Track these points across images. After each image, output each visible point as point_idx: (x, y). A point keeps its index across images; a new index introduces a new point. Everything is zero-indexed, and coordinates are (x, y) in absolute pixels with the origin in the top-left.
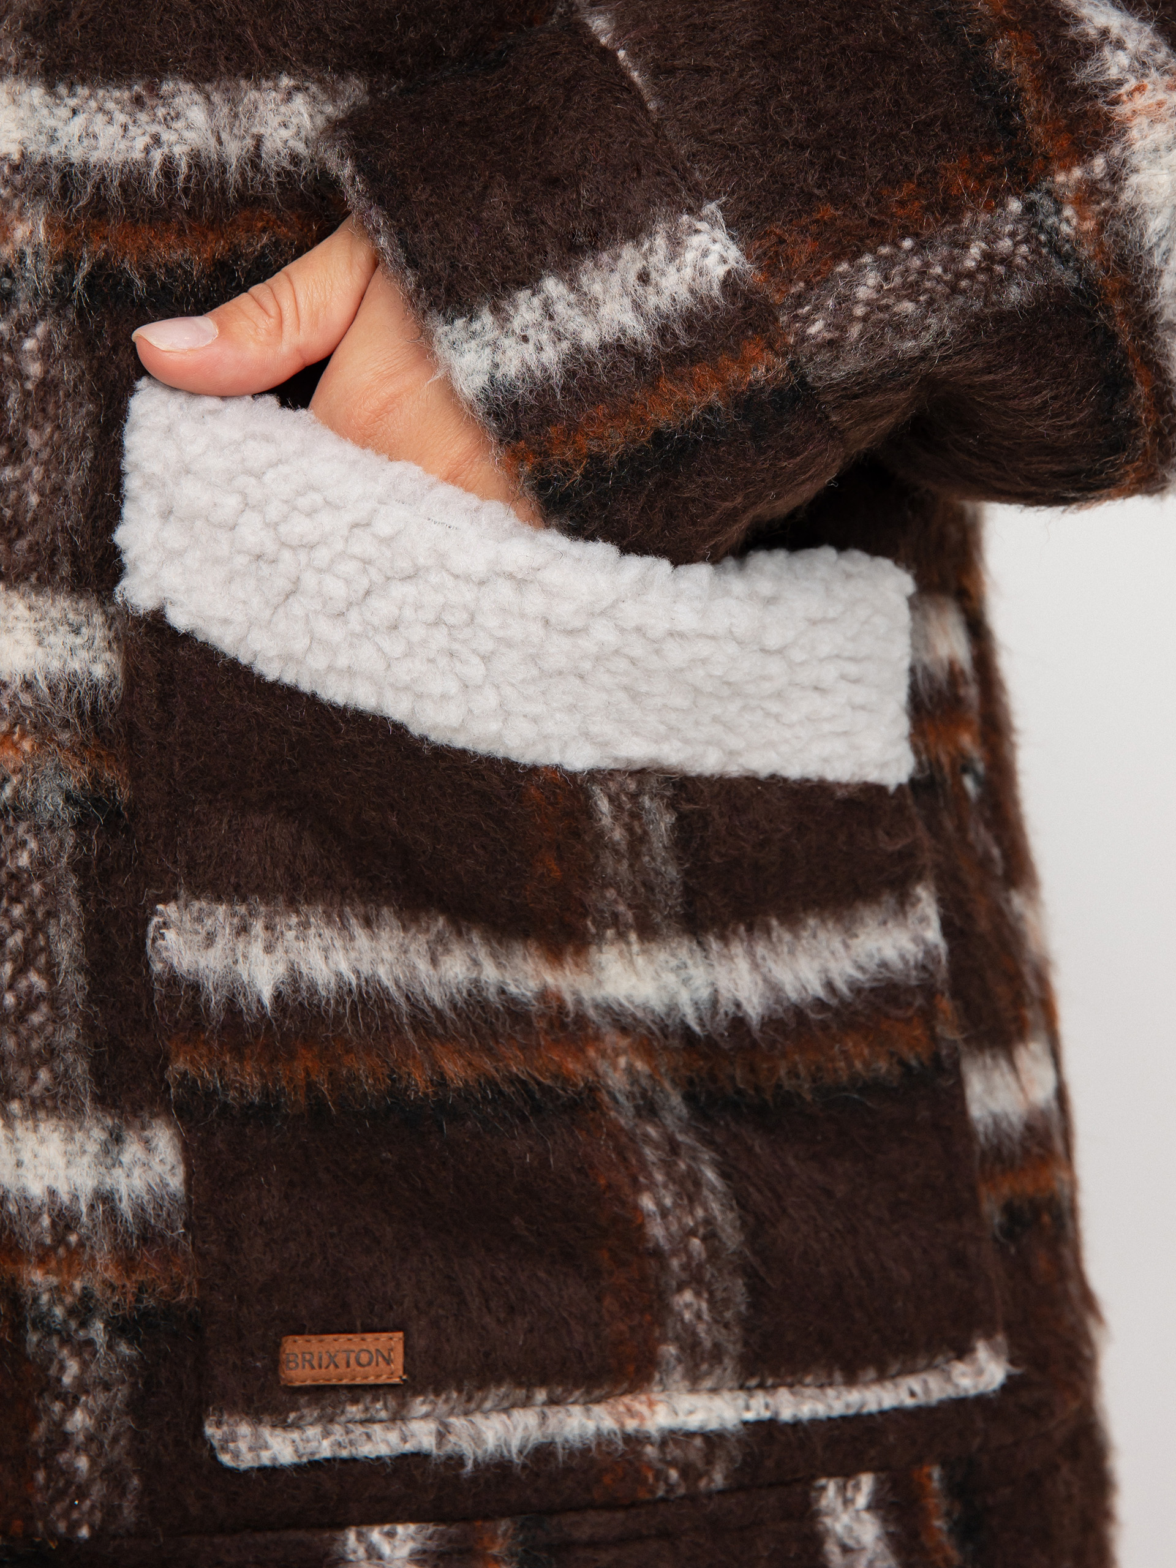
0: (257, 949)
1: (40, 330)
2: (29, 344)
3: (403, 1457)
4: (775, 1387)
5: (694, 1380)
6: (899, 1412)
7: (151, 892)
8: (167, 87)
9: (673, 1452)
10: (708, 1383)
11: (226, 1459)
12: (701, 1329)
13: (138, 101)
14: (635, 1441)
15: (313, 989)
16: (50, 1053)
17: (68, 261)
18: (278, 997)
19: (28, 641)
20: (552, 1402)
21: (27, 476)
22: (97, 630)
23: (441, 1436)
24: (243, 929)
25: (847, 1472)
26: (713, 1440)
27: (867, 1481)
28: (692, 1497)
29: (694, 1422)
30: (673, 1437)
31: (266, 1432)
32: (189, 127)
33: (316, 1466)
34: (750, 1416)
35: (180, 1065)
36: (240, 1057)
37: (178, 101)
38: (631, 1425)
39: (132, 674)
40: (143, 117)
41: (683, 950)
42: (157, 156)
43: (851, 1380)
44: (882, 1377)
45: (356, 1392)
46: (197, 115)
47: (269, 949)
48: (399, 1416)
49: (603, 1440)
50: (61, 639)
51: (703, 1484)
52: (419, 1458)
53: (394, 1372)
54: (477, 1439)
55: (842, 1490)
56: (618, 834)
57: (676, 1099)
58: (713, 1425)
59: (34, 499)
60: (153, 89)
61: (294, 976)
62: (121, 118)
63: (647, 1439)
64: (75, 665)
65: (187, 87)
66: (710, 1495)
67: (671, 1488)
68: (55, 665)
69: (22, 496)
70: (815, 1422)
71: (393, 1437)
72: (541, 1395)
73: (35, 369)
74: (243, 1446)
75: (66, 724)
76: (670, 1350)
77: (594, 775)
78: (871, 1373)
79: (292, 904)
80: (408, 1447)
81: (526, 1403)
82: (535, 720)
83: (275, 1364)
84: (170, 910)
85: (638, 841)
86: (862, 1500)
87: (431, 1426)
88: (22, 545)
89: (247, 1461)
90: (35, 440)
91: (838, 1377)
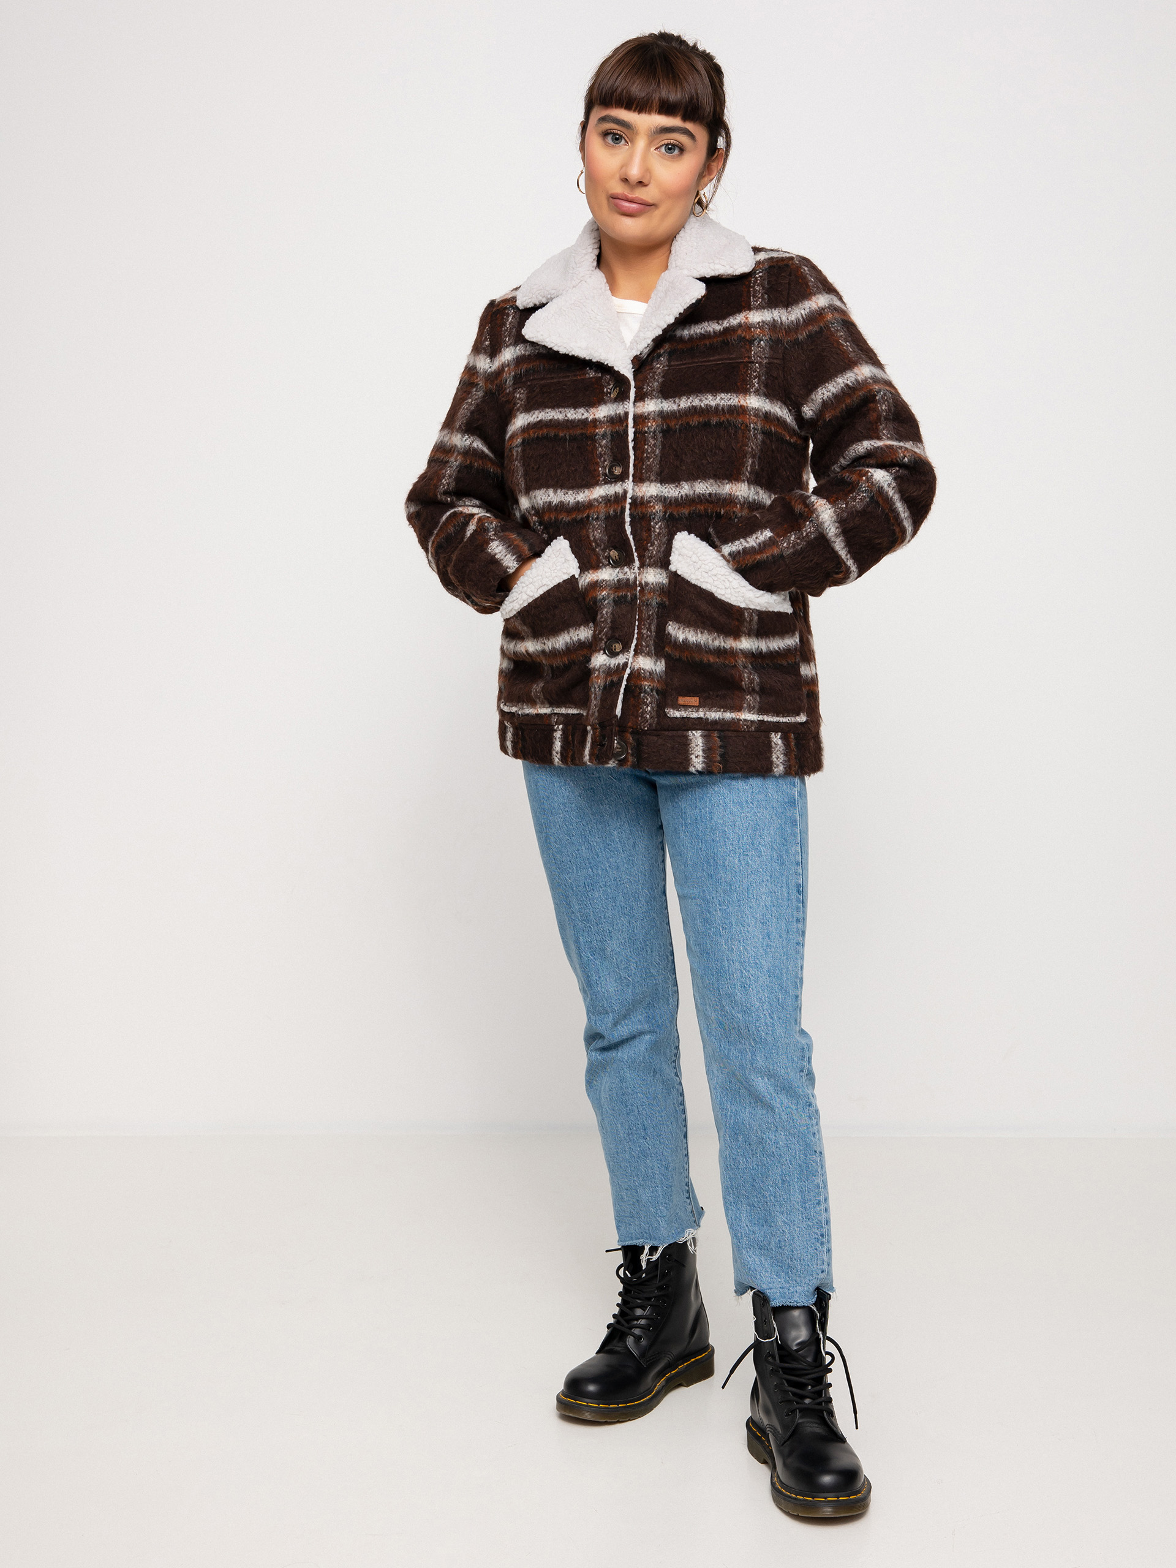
0: (681, 632)
1: (660, 523)
2: (657, 526)
3: (698, 718)
4: (764, 715)
5: (750, 712)
6: (786, 723)
7: (668, 619)
8: (681, 483)
9: (745, 723)
10: (752, 712)
11: (668, 715)
12: (751, 702)
13: (677, 486)
14: (739, 720)
15: (689, 641)
16: (647, 646)
17: (665, 513)
18: (683, 641)
19: (653, 576)
20: (724, 711)
21: (654, 548)
22: (664, 574)
23: (704, 715)
24: (679, 629)
25: (776, 732)
26: (752, 722)
27: (780, 734)
28: (749, 731)
29: (749, 719)
30: (745, 720)
31: (675, 711)
32: (685, 489)
33: (683, 718)
34: (759, 719)
35: (667, 649)
36: (676, 650)
37: (683, 485)
38: (738, 717)
39: (670, 582)
40: (678, 489)
41: (755, 639)
42: (680, 495)
43: (777, 716)
44: (783, 717)
45: (690, 706)
46: (686, 487)
47: (683, 633)
48: (697, 711)
49: (733, 719)
50: (658, 576)
51: (750, 729)
52: (701, 718)
53: (697, 703)
54: (711, 716)
55: (775, 735)
56: (748, 619)
57: (750, 666)
58: (752, 720)
59: (655, 553)
60: (679, 484)
61: (686, 639)
62: (674, 489)
63: (741, 720)
64: (660, 581)
65: (684, 483)
66: (752, 731)
67: (745, 729)
68: (657, 580)
69: (652, 552)
70: (771, 722)
71: (696, 714)
72: (722, 710)
73: (658, 531)
74: (671, 713)
75: (658, 591)
76: (745, 705)
77: (745, 608)
78: (781, 715)
79: (688, 627)
80: (699, 716)
81: (720, 711)
82: (736, 597)
83: (677, 700)
84: (670, 623)
85: (751, 620)
86: (778, 737)
87: (703, 713)
88: (652, 560)
89: (672, 716)
90: (656, 543)
91: (775, 715)
